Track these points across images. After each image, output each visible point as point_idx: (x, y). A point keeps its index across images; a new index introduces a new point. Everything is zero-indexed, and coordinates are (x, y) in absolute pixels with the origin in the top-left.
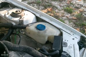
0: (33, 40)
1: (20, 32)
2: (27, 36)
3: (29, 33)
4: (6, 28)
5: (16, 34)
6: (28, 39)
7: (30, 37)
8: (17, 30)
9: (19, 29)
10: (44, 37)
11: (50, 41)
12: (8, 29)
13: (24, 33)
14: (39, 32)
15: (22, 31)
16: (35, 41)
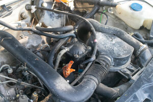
0: (123, 23)
1: (107, 11)
2: (117, 17)
3: (120, 13)
4: (90, 4)
5: (102, 13)
6: (116, 21)
7: (120, 19)
8: (104, 8)
9: (107, 7)
10: (139, 20)
11: (145, 26)
12: (93, 6)
13: (112, 13)
14: (133, 13)
15: (110, 10)
16: (126, 24)
